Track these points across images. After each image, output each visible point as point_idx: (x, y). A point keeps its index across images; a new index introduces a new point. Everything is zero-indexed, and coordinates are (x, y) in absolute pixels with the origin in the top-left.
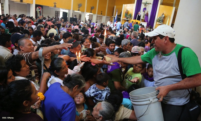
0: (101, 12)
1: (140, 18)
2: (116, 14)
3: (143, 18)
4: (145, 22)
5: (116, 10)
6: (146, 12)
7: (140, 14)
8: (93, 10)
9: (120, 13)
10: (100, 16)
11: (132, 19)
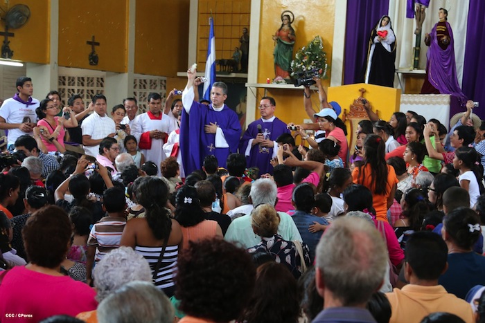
0: (89, 49)
1: (392, 70)
2: (208, 52)
3: (416, 65)
4: (436, 92)
5: (201, 25)
6: (432, 17)
7: (390, 38)
8: (16, 33)
9: (237, 44)
10: (90, 80)
11: (329, 82)
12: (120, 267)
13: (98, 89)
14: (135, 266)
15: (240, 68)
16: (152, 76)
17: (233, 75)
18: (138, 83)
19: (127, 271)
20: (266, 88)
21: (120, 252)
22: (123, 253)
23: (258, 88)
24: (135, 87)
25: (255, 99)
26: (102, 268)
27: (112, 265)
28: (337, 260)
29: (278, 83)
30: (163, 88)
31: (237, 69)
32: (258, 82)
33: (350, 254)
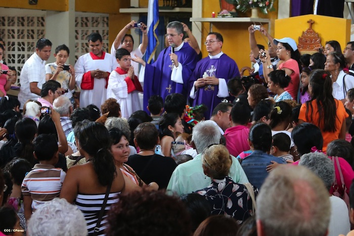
10: (31, 20)
11: (277, 14)
12: (55, 218)
13: (38, 28)
14: (70, 217)
15: (184, 2)
16: (94, 14)
17: (177, 10)
18: (79, 21)
19: (62, 222)
20: (211, 23)
21: (54, 204)
22: (57, 205)
23: (203, 23)
24: (76, 25)
25: (200, 34)
26: (36, 220)
27: (46, 217)
28: (279, 211)
29: (223, 16)
30: (105, 25)
31: (181, 3)
32: (203, 16)
33: (291, 204)
